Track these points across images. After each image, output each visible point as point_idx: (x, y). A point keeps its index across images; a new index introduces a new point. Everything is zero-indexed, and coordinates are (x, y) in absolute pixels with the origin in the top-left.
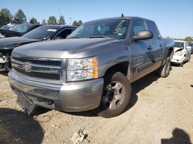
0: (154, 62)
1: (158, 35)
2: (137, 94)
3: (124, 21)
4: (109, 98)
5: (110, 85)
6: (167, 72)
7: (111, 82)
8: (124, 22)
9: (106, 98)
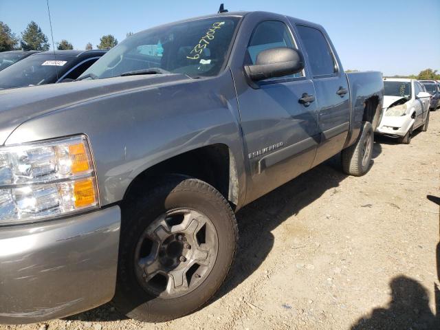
0: (320, 139)
1: (334, 63)
2: (272, 232)
3: (223, 23)
4: (160, 261)
5: (164, 223)
6: (365, 161)
7: (164, 211)
8: (222, 26)
9: (149, 263)
